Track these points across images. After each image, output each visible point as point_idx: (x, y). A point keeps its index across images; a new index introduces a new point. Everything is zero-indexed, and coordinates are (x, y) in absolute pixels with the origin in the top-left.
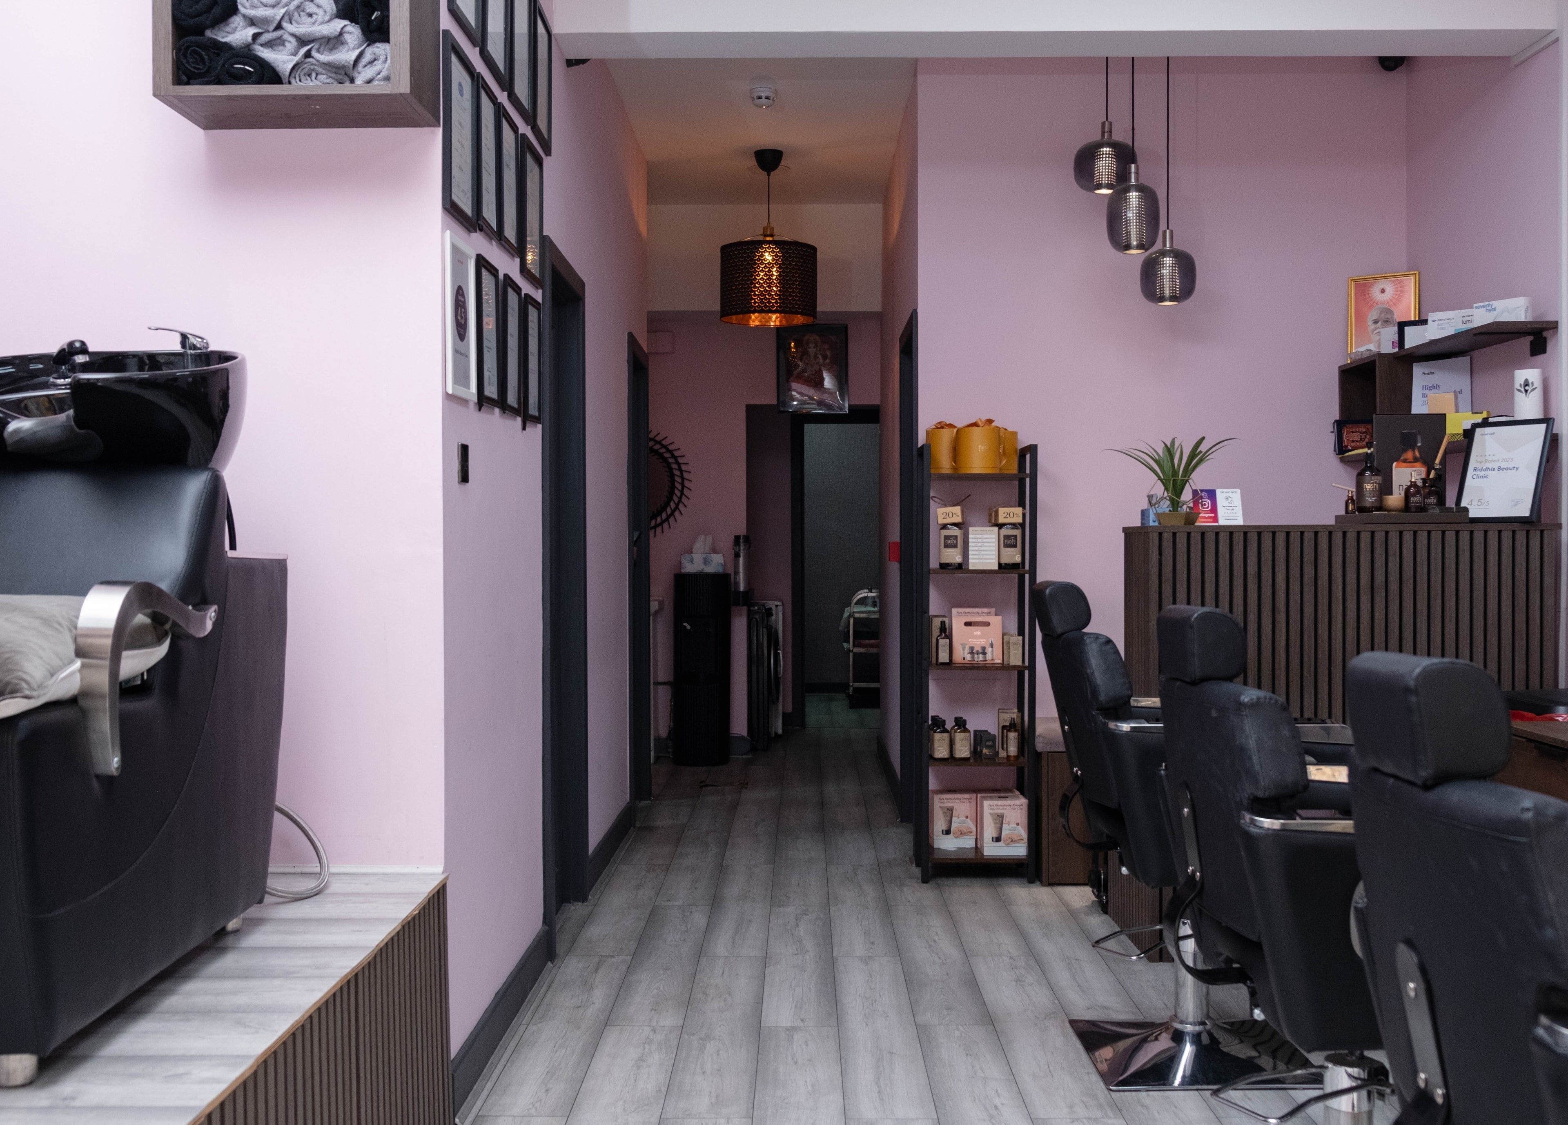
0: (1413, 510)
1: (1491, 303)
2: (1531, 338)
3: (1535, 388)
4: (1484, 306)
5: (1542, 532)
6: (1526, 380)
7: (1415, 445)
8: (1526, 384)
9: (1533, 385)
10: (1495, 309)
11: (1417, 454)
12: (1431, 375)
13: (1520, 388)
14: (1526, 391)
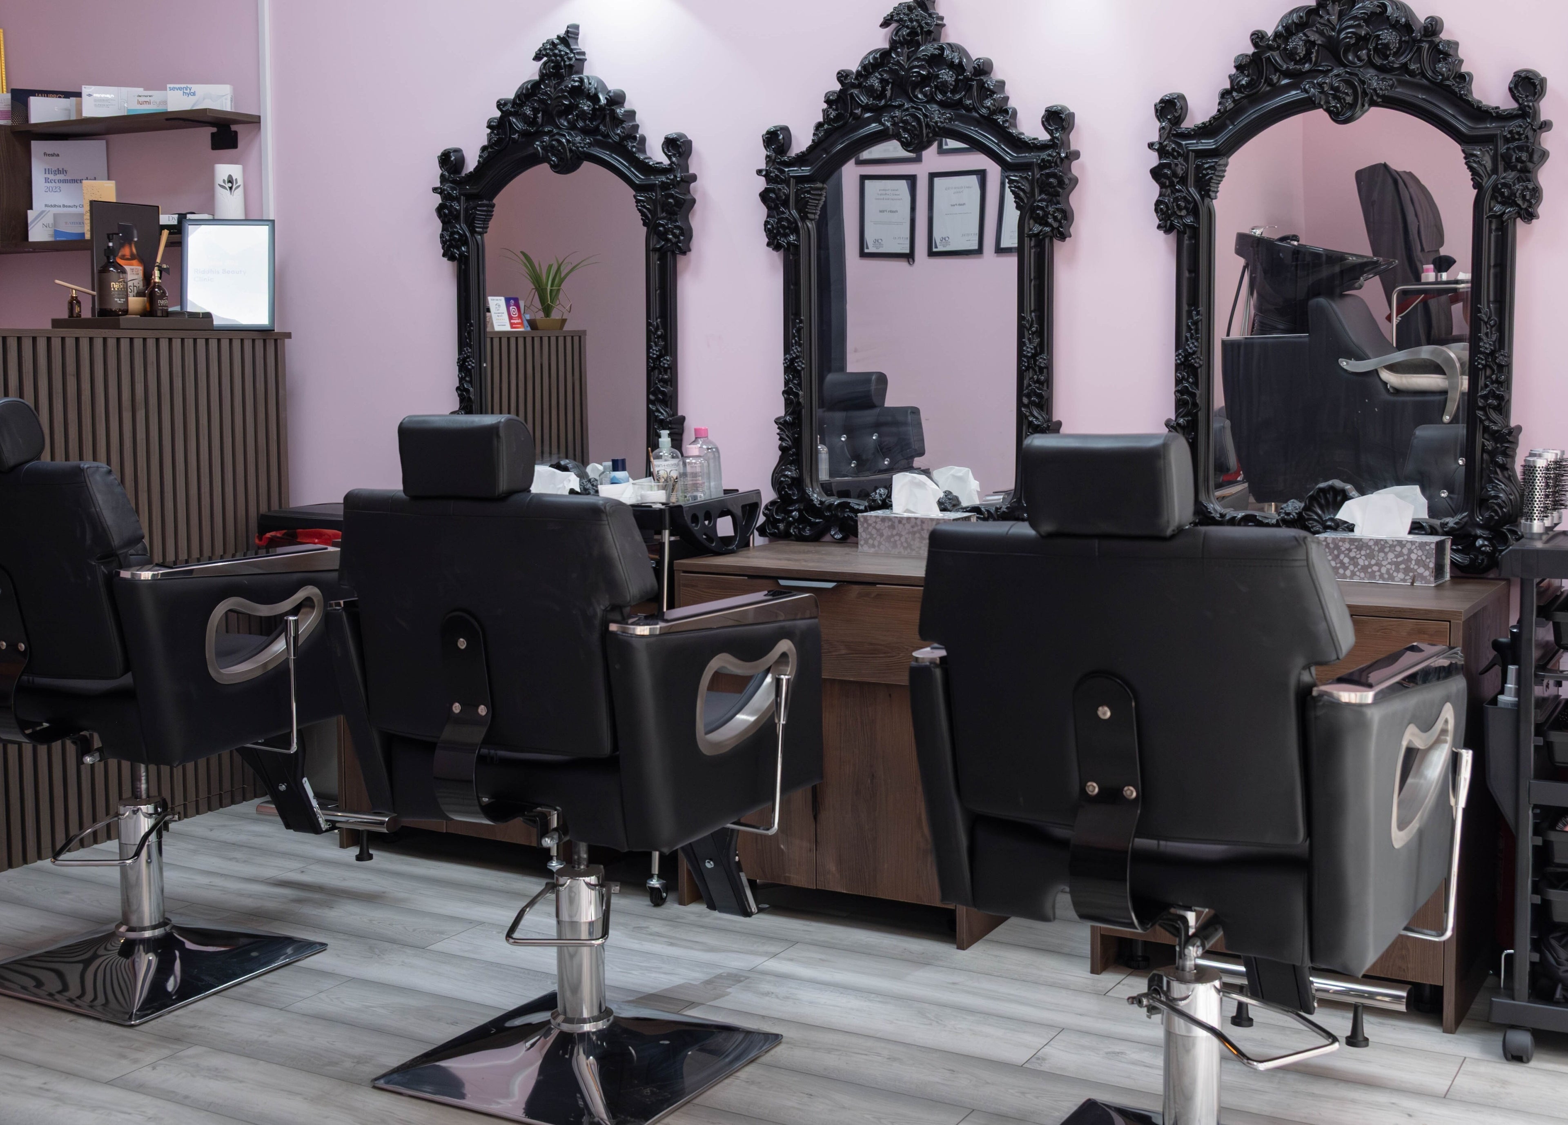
0: (159, 313)
1: (189, 86)
2: (214, 130)
3: (239, 186)
4: (180, 89)
5: (276, 340)
6: (230, 176)
7: (132, 240)
8: (230, 180)
9: (237, 183)
10: (194, 94)
11: (134, 250)
12: (55, 158)
13: (224, 185)
14: (231, 188)
